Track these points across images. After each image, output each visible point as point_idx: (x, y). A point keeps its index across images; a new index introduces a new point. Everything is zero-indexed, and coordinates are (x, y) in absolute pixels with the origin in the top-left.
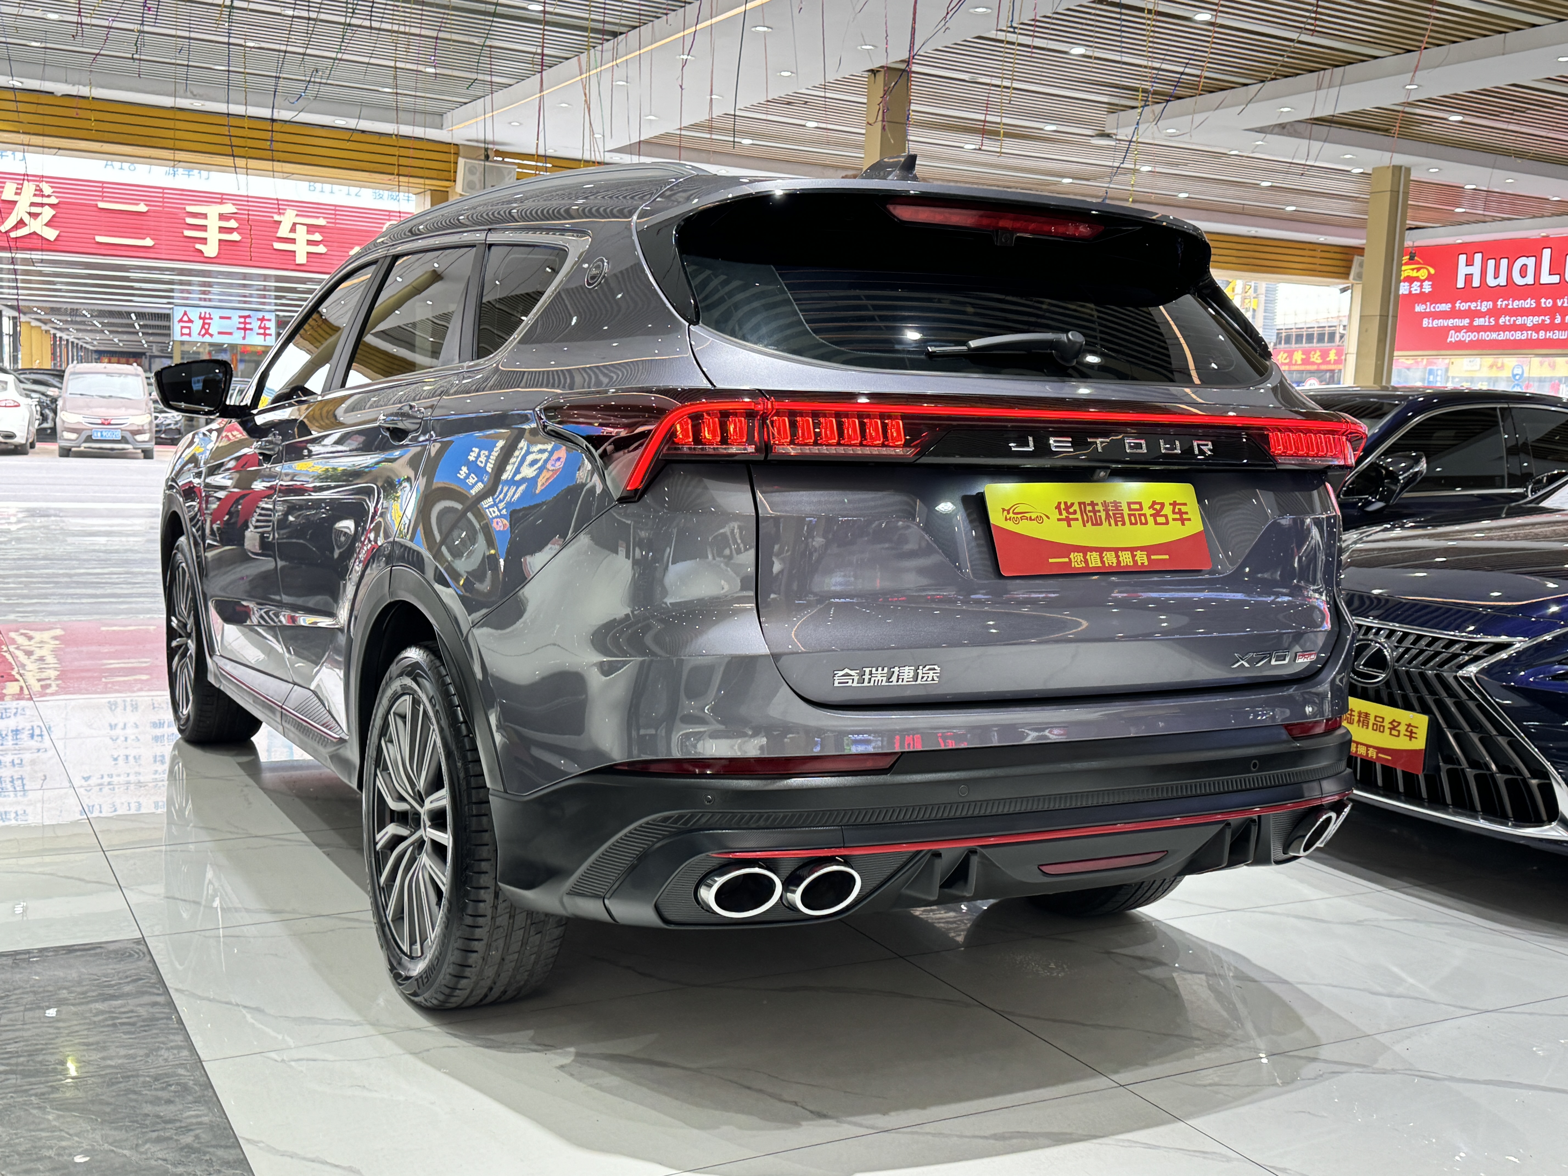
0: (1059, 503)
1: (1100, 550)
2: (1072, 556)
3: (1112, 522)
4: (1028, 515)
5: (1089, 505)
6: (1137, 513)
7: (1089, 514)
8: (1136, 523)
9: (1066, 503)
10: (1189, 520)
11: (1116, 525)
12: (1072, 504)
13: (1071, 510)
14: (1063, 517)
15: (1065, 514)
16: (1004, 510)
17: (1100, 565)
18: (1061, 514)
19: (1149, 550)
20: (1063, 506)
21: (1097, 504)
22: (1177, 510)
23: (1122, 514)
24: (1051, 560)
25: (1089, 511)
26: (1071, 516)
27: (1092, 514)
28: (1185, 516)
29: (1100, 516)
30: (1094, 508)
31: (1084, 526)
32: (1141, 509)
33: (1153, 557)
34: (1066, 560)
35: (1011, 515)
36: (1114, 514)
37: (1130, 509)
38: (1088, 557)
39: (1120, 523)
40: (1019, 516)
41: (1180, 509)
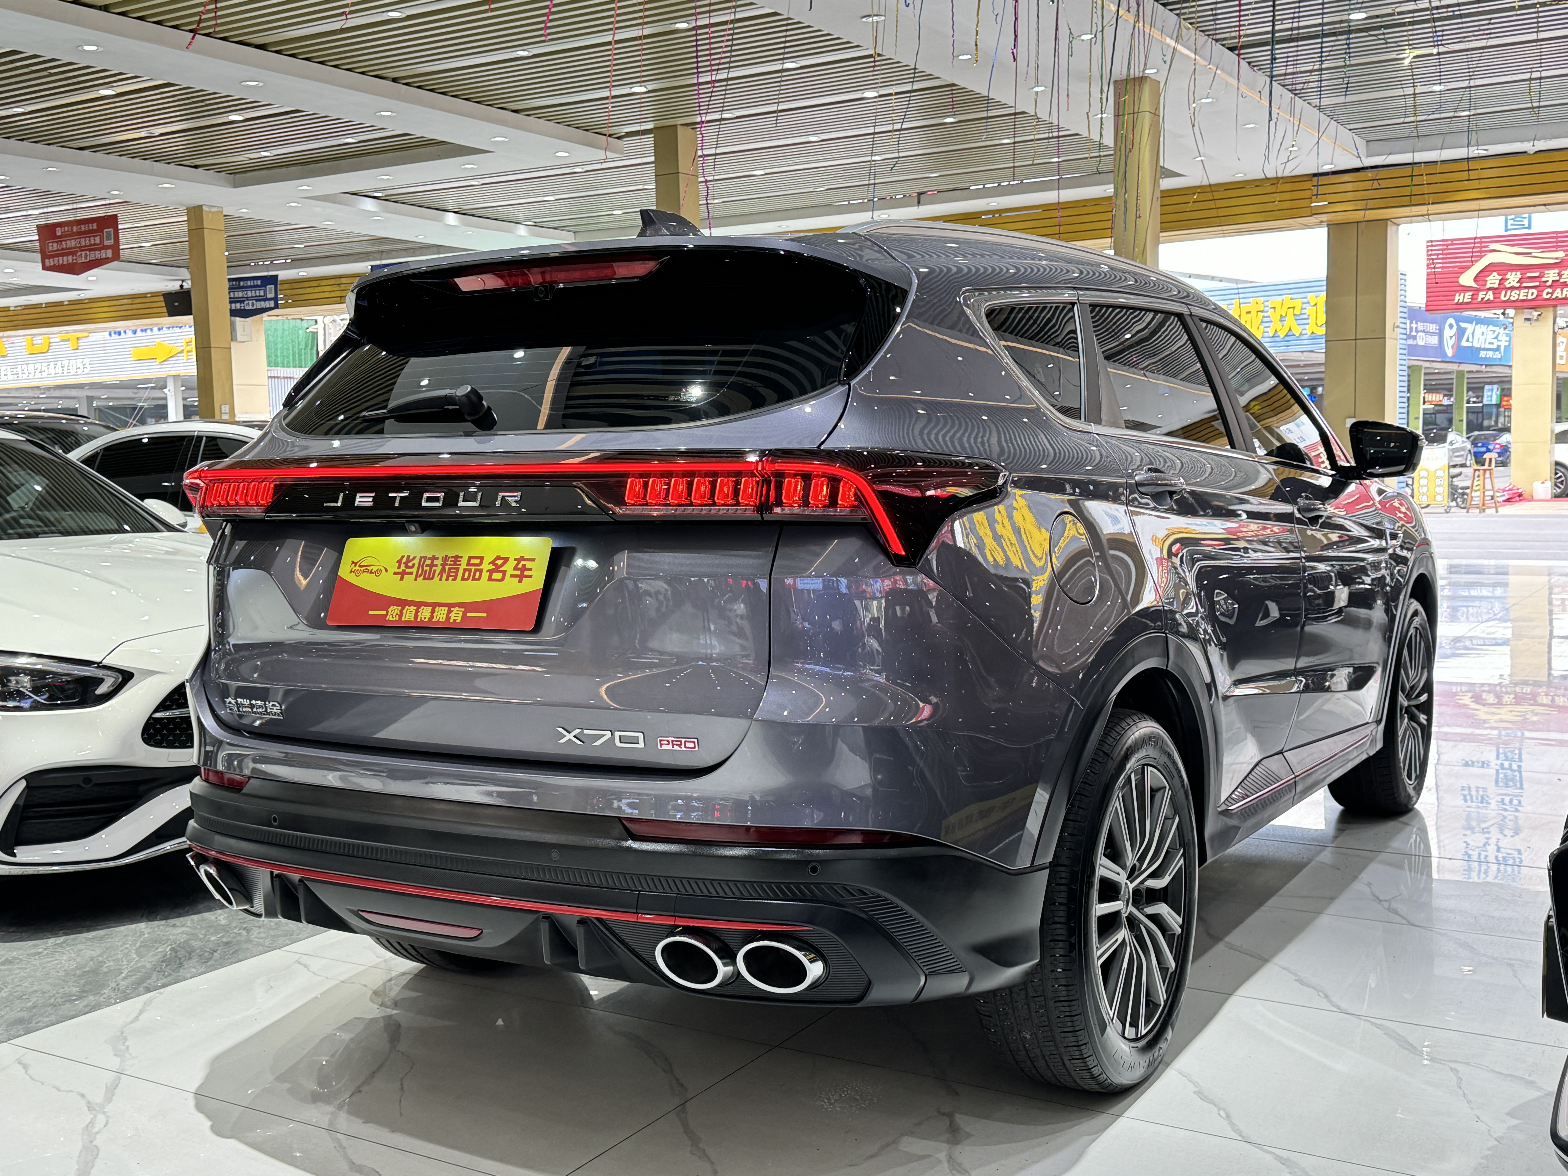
0: (403, 557)
1: (418, 605)
2: (390, 610)
3: (445, 576)
4: (370, 568)
5: (429, 559)
6: (473, 568)
7: (425, 568)
8: (468, 579)
9: (408, 557)
10: (530, 576)
11: (447, 580)
12: (414, 558)
13: (410, 564)
14: (400, 570)
15: (403, 567)
16: (353, 562)
17: (412, 619)
18: (399, 567)
19: (468, 607)
20: (404, 560)
21: (437, 559)
22: (520, 566)
23: (458, 569)
24: (371, 612)
25: (427, 566)
26: (408, 570)
27: (428, 568)
28: (526, 573)
29: (435, 571)
30: (432, 562)
31: (416, 579)
32: (480, 564)
33: (469, 614)
34: (384, 613)
35: (357, 568)
36: (450, 569)
37: (469, 564)
38: (404, 611)
39: (451, 578)
40: (362, 569)
41: (524, 565)
